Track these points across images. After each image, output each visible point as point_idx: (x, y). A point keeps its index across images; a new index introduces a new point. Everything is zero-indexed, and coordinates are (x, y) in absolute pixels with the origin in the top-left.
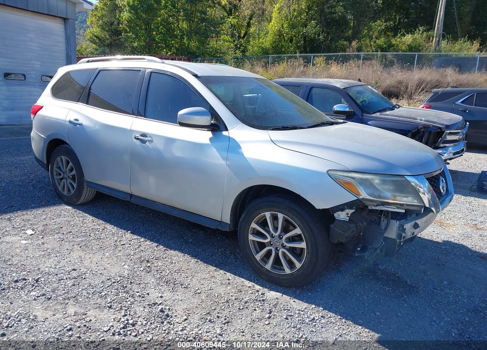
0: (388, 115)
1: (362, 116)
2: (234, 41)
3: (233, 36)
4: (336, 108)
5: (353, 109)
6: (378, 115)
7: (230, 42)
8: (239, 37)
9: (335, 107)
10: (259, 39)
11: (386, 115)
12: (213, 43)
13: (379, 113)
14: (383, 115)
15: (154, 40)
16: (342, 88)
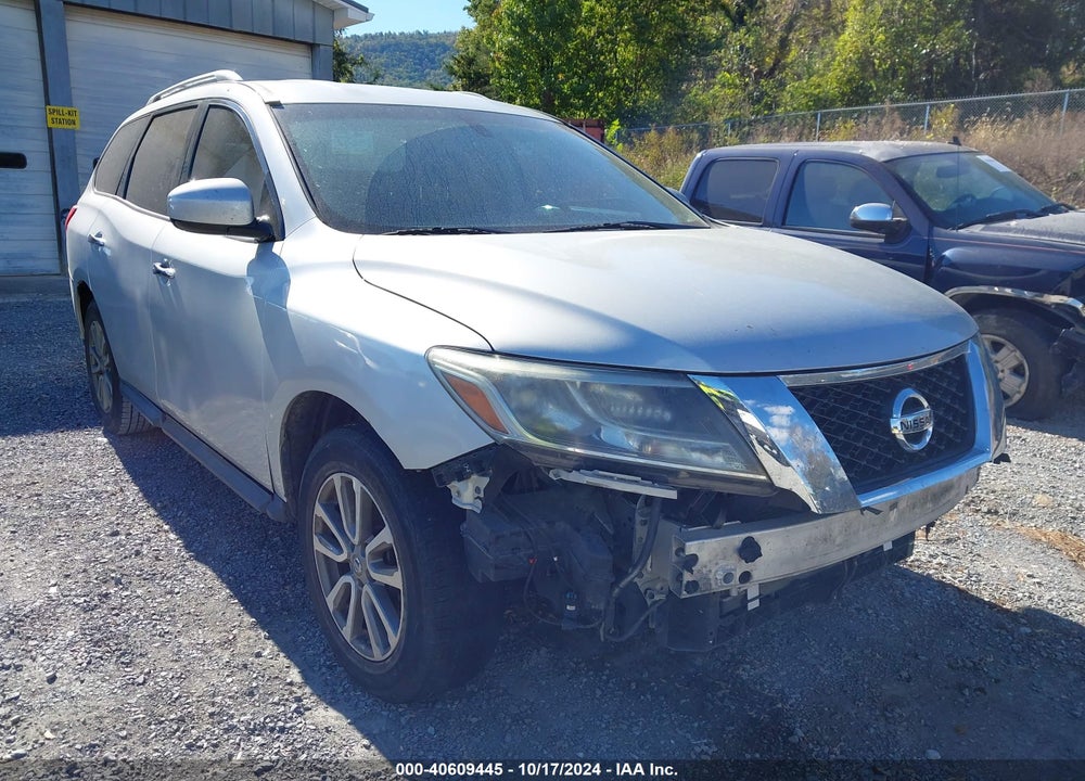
0: (1017, 230)
1: (930, 233)
2: (747, 85)
3: (744, 71)
4: (862, 212)
5: (905, 215)
6: (977, 229)
7: (736, 87)
8: (759, 74)
9: (856, 209)
10: (810, 76)
11: (1009, 230)
12: (696, 91)
13: (982, 226)
14: (993, 230)
15: (560, 91)
16: (882, 159)
